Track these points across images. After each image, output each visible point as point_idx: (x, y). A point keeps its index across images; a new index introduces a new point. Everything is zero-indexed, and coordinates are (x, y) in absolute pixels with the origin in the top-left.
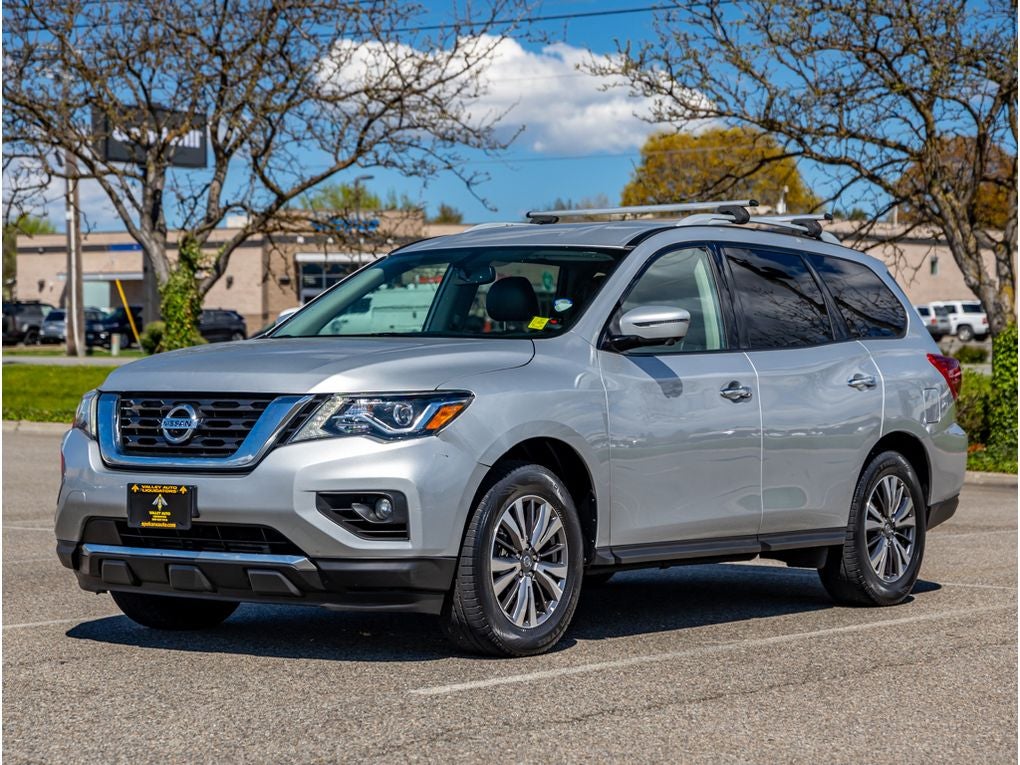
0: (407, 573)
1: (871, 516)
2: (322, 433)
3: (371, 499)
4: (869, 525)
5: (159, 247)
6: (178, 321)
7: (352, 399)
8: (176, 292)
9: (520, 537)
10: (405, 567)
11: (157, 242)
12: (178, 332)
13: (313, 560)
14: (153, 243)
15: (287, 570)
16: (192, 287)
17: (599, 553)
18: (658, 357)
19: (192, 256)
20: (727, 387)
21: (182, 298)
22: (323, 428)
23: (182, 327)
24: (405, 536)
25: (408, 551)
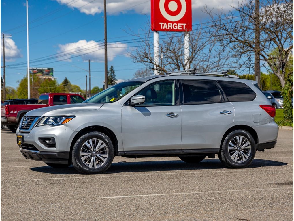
0: (56, 155)
1: (230, 146)
2: (43, 124)
3: (49, 139)
4: (229, 148)
5: (282, 77)
6: (286, 97)
7: (49, 117)
8: (286, 89)
9: (91, 148)
10: (56, 153)
11: (282, 76)
12: (286, 100)
13: (40, 151)
14: (281, 76)
15: (37, 153)
16: (290, 88)
17: (119, 152)
18: (145, 107)
19: (291, 80)
20: (169, 114)
21: (287, 91)
22: (43, 123)
23: (287, 99)
24: (55, 147)
25: (56, 150)
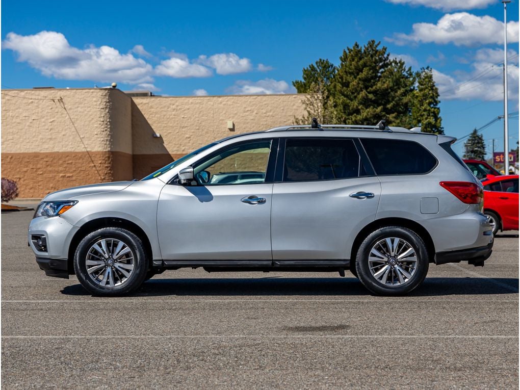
1: (373, 255)
3: (38, 237)
4: (371, 259)
17: (154, 262)
18: (206, 187)
20: (247, 198)
24: (46, 251)
25: (47, 256)
